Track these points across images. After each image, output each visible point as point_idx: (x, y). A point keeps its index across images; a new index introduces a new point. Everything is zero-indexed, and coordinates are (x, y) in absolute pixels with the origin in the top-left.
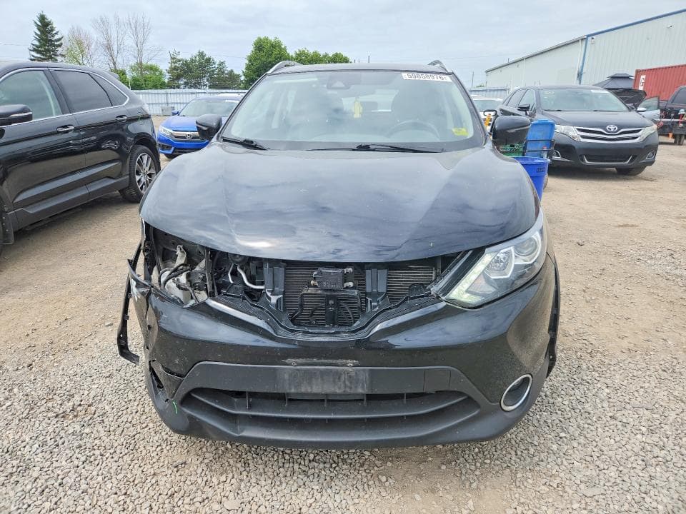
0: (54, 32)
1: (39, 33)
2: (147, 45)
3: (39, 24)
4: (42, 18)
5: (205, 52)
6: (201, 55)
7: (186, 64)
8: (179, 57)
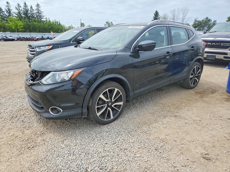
0: (159, 16)
1: (154, 16)
2: (187, 16)
3: (155, 13)
4: (157, 11)
5: (208, 17)
6: (207, 18)
7: (200, 22)
8: (198, 20)
